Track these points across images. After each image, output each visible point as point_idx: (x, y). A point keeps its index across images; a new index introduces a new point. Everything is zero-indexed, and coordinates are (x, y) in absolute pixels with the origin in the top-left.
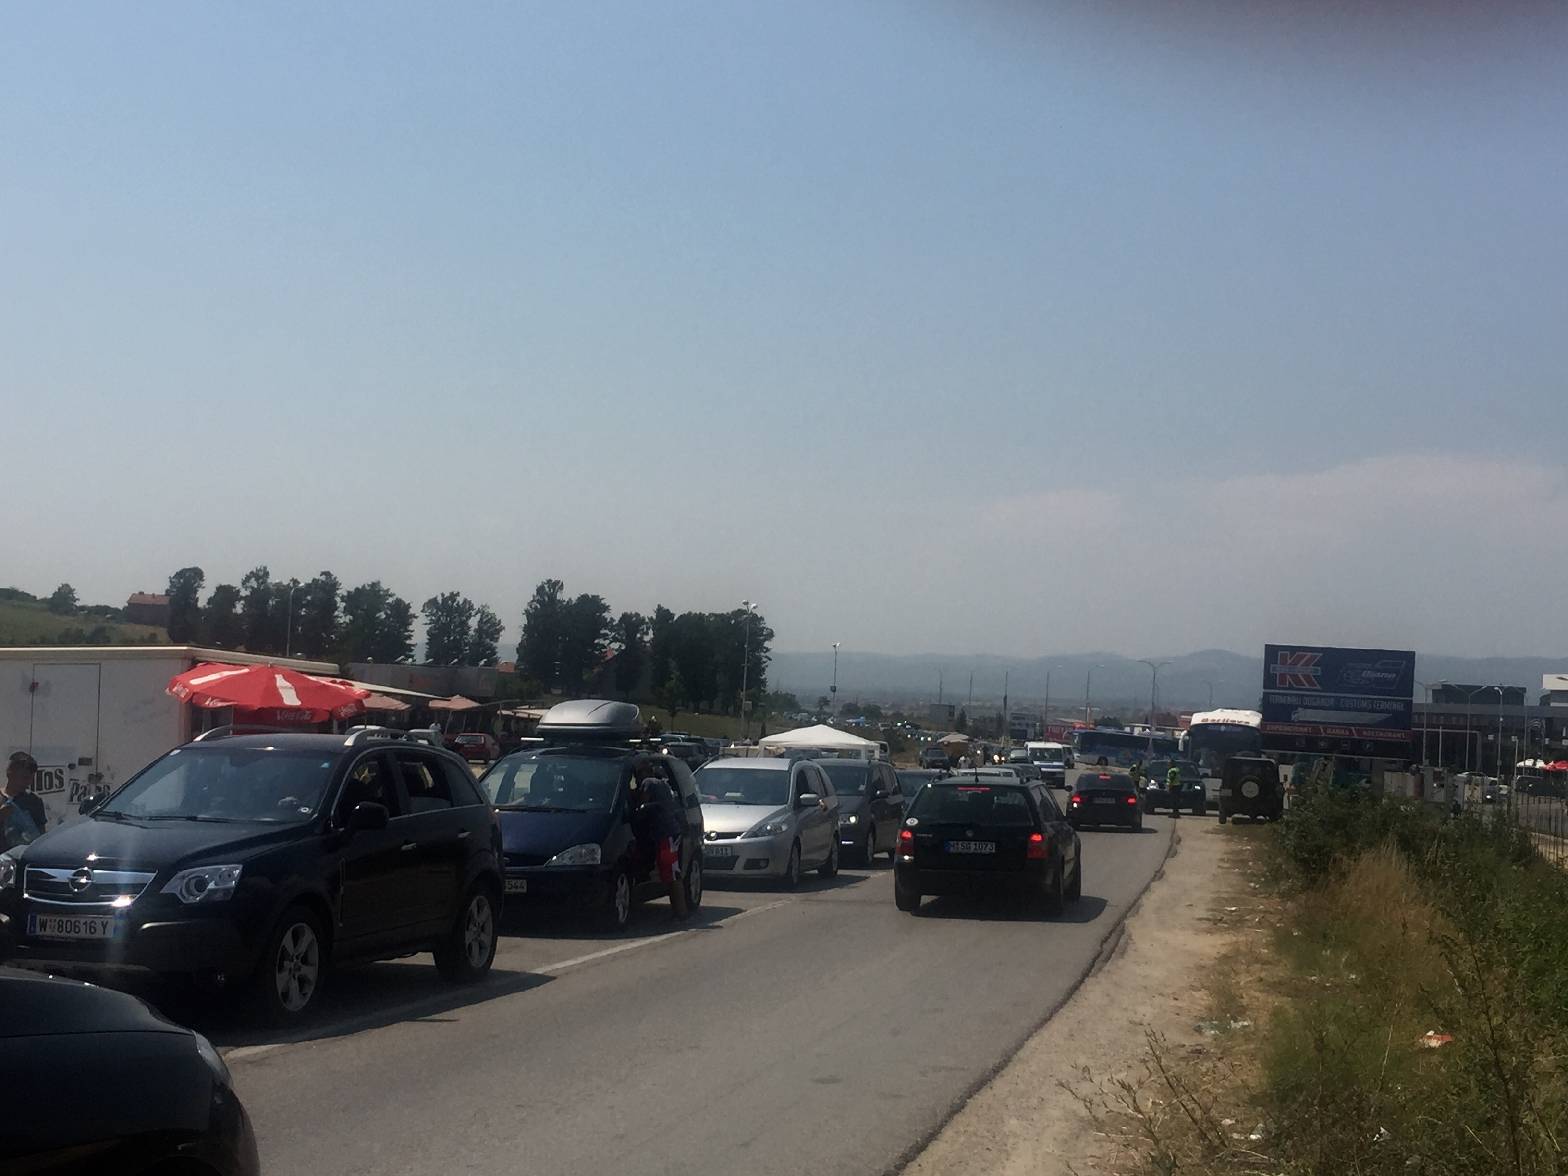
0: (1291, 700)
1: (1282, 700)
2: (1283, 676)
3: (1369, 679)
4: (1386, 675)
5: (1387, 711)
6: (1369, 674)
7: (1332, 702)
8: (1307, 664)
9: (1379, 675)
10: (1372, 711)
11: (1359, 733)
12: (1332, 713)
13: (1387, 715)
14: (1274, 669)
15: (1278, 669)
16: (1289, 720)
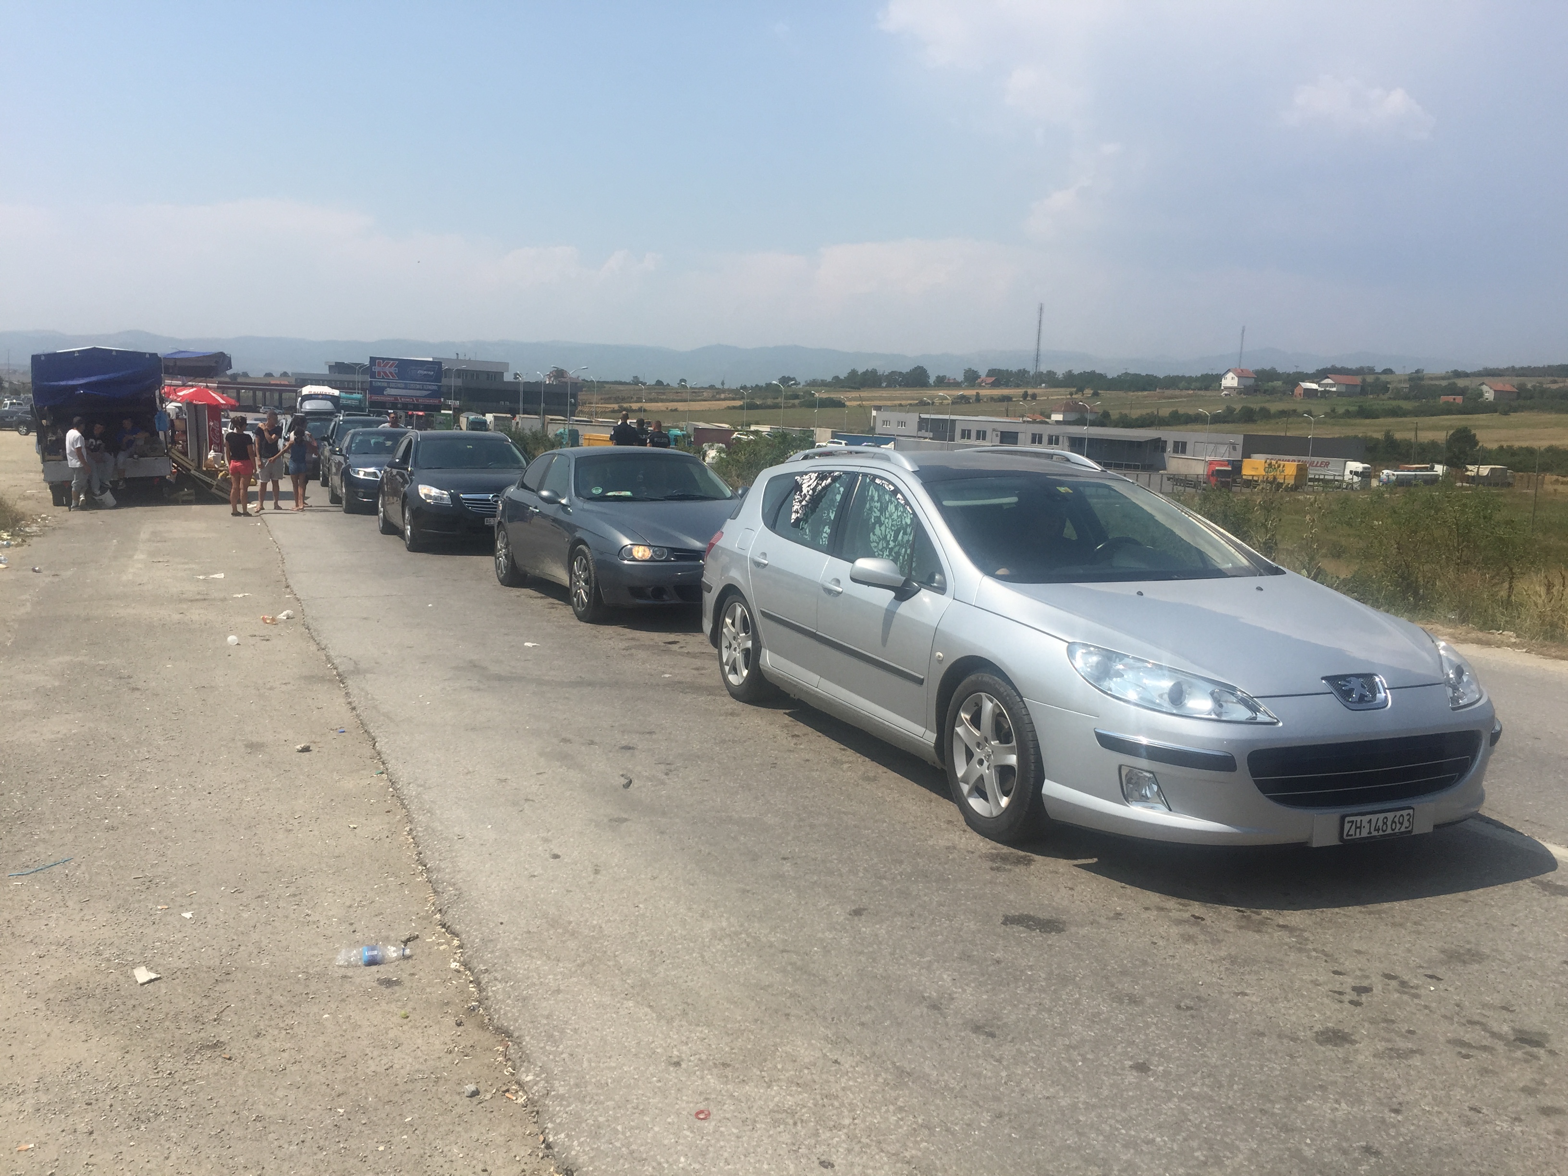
0: (386, 385)
1: (380, 384)
2: (379, 373)
3: (421, 374)
4: (429, 373)
5: (428, 390)
6: (420, 372)
7: (403, 385)
8: (391, 366)
9: (426, 373)
10: (422, 390)
11: (417, 400)
12: (404, 391)
13: (430, 392)
14: (374, 369)
15: (377, 369)
16: (383, 394)
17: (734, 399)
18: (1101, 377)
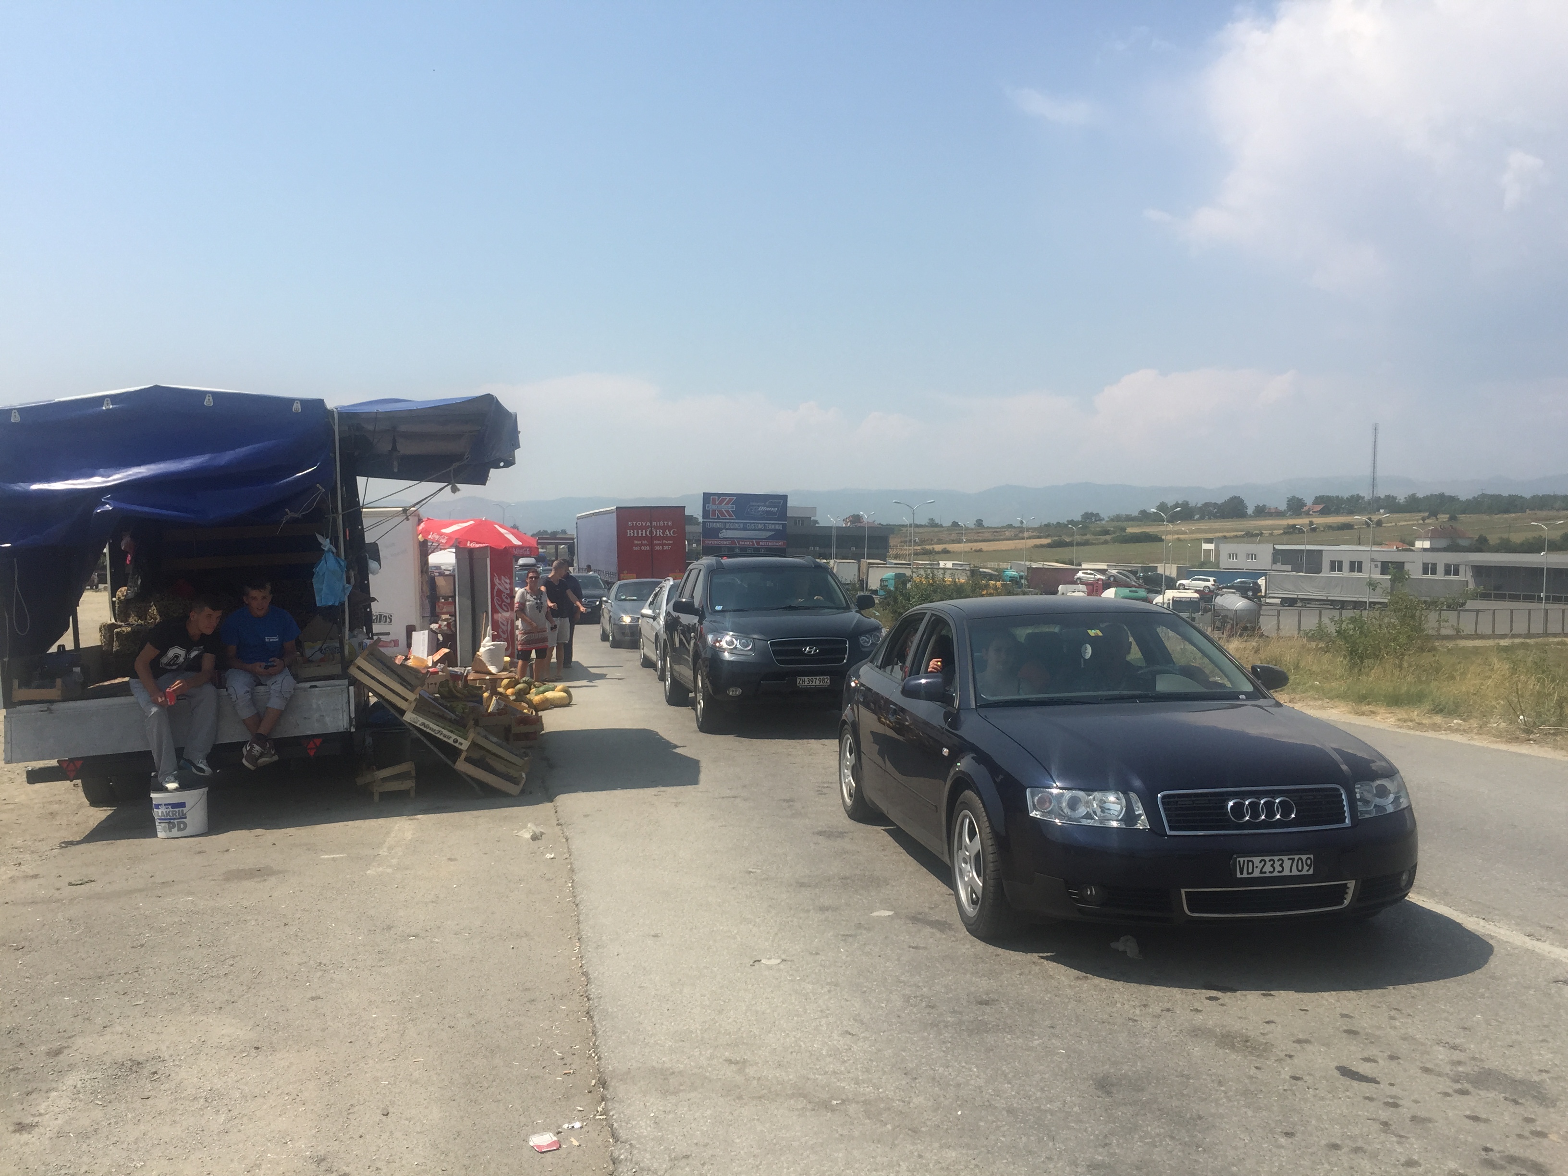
0: (719, 525)
1: (714, 525)
3: (763, 511)
4: (773, 509)
5: (770, 530)
6: (763, 508)
7: (741, 526)
8: (728, 503)
9: (768, 509)
10: (765, 530)
11: (758, 543)
12: (743, 532)
13: (773, 533)
14: (708, 507)
15: (711, 507)
16: (718, 537)
17: (1039, 537)
18: (1453, 499)
